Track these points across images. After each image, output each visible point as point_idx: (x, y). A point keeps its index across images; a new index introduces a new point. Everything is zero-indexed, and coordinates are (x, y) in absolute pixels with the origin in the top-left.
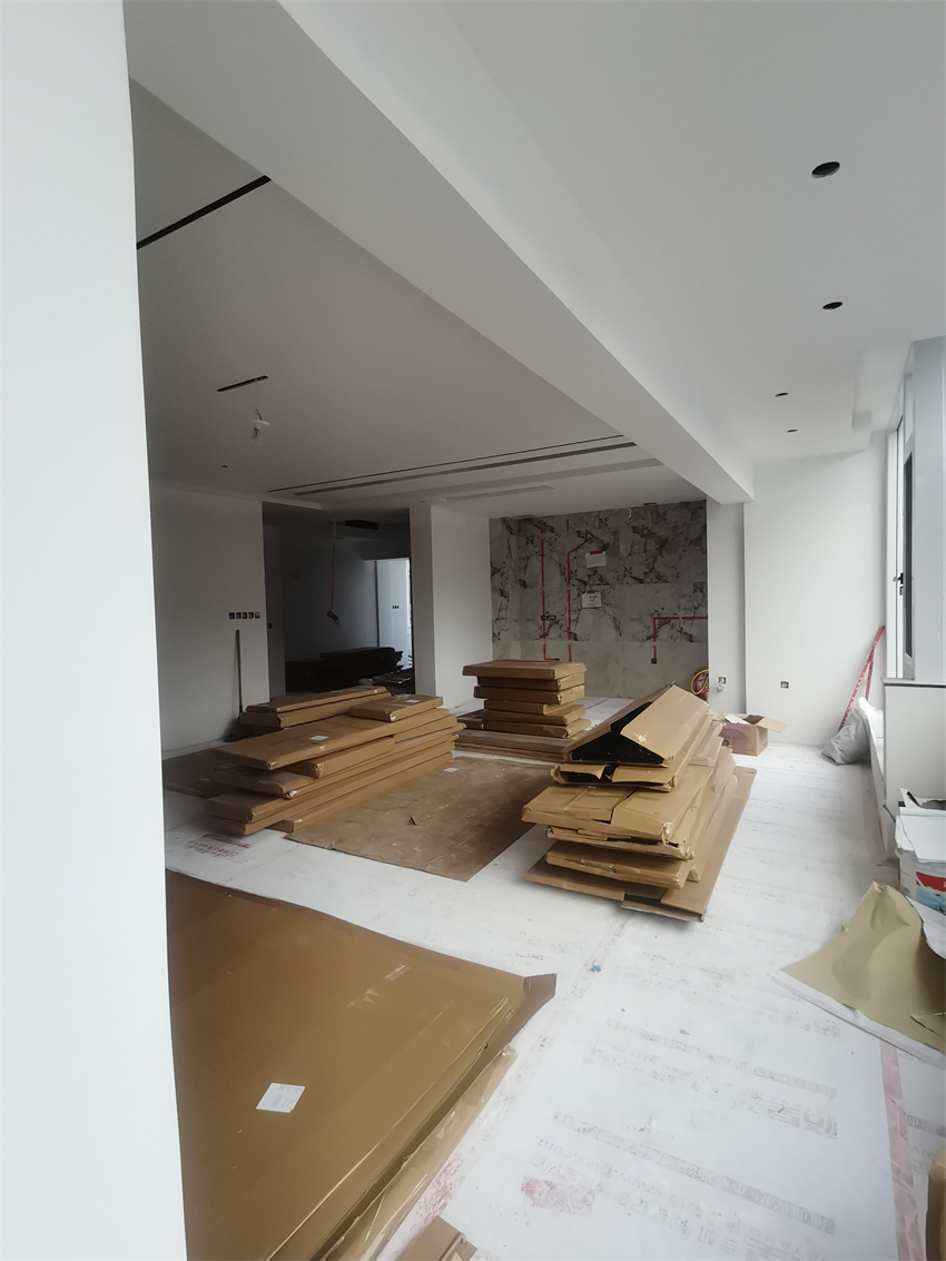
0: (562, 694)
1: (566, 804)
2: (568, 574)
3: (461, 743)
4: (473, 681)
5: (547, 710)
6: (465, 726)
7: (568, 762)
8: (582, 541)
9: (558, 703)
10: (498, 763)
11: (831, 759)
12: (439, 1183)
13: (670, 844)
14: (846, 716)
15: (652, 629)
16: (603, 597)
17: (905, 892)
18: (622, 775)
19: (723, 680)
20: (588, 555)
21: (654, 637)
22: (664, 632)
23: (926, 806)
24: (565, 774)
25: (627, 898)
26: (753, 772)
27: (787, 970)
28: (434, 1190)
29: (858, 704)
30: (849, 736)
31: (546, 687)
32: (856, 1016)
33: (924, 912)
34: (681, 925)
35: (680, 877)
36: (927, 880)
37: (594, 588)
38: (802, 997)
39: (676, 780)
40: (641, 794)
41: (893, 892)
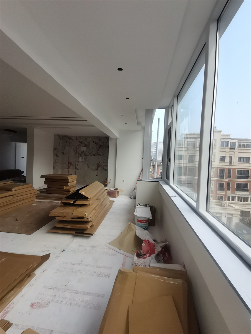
0: (70, 183)
1: (62, 210)
2: (76, 152)
3: (38, 197)
4: (44, 180)
5: (65, 188)
6: (40, 192)
7: (65, 200)
8: (80, 143)
9: (68, 186)
10: (49, 202)
11: (131, 198)
13: (87, 218)
14: (135, 188)
15: (97, 167)
16: (85, 158)
17: (135, 224)
18: (78, 202)
19: (111, 180)
20: (81, 147)
21: (97, 169)
22: (100, 169)
23: (142, 206)
24: (63, 203)
25: (76, 233)
26: (114, 201)
27: (109, 243)
30: (134, 193)
31: (65, 181)
32: (120, 251)
33: (137, 227)
34: (88, 237)
35: (89, 226)
36: (139, 221)
37: (83, 156)
38: (110, 248)
39: (91, 203)
40: (82, 207)
41: (132, 224)
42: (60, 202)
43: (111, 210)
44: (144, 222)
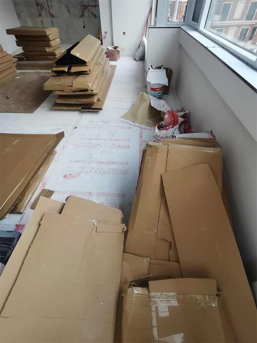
0: (52, 42)
1: (58, 82)
3: (19, 67)
4: (13, 37)
5: (48, 50)
6: (17, 59)
7: (55, 67)
9: (51, 46)
10: (35, 73)
11: (135, 60)
12: (43, 183)
13: (91, 90)
14: (140, 44)
15: (81, 11)
17: (147, 93)
18: (74, 69)
19: (106, 33)
21: (82, 16)
22: (86, 13)
23: (155, 69)
24: (55, 72)
25: (82, 108)
26: (115, 66)
27: (121, 117)
28: (42, 184)
29: (143, 39)
30: (140, 51)
31: (44, 39)
32: (135, 124)
33: (151, 97)
34: (97, 112)
35: (95, 99)
36: (153, 89)
38: (124, 122)
39: (91, 69)
40: (81, 76)
41: (145, 94)
42: (50, 71)
43: (115, 79)
44: (158, 90)
